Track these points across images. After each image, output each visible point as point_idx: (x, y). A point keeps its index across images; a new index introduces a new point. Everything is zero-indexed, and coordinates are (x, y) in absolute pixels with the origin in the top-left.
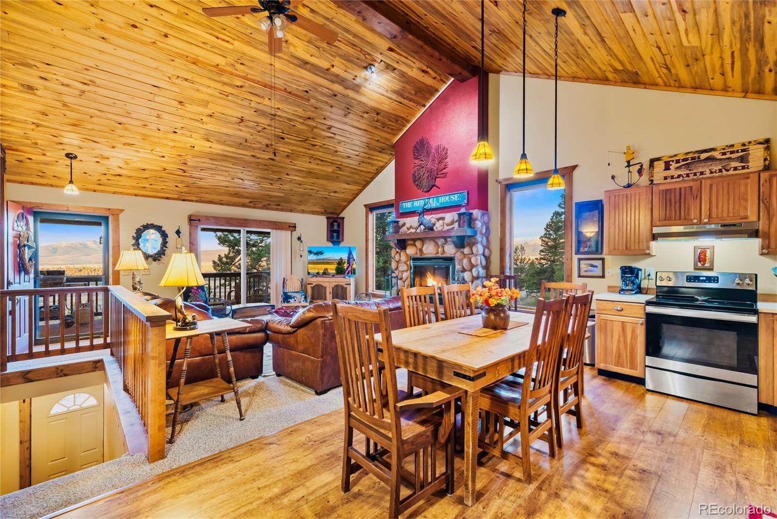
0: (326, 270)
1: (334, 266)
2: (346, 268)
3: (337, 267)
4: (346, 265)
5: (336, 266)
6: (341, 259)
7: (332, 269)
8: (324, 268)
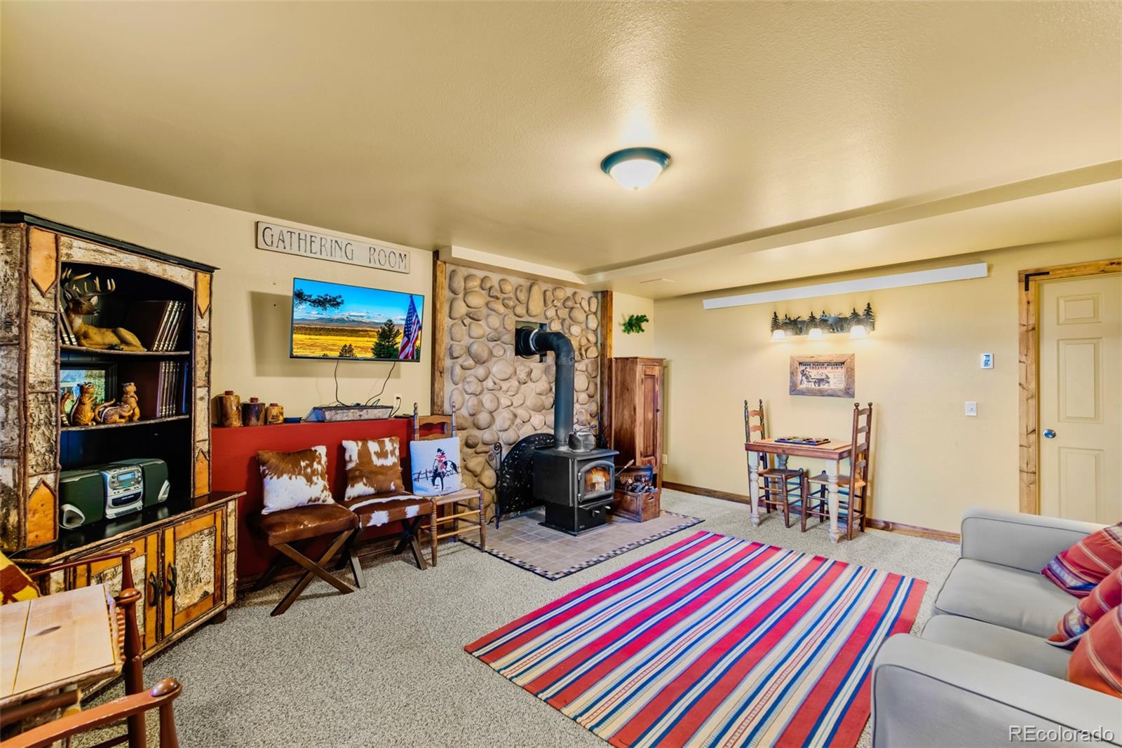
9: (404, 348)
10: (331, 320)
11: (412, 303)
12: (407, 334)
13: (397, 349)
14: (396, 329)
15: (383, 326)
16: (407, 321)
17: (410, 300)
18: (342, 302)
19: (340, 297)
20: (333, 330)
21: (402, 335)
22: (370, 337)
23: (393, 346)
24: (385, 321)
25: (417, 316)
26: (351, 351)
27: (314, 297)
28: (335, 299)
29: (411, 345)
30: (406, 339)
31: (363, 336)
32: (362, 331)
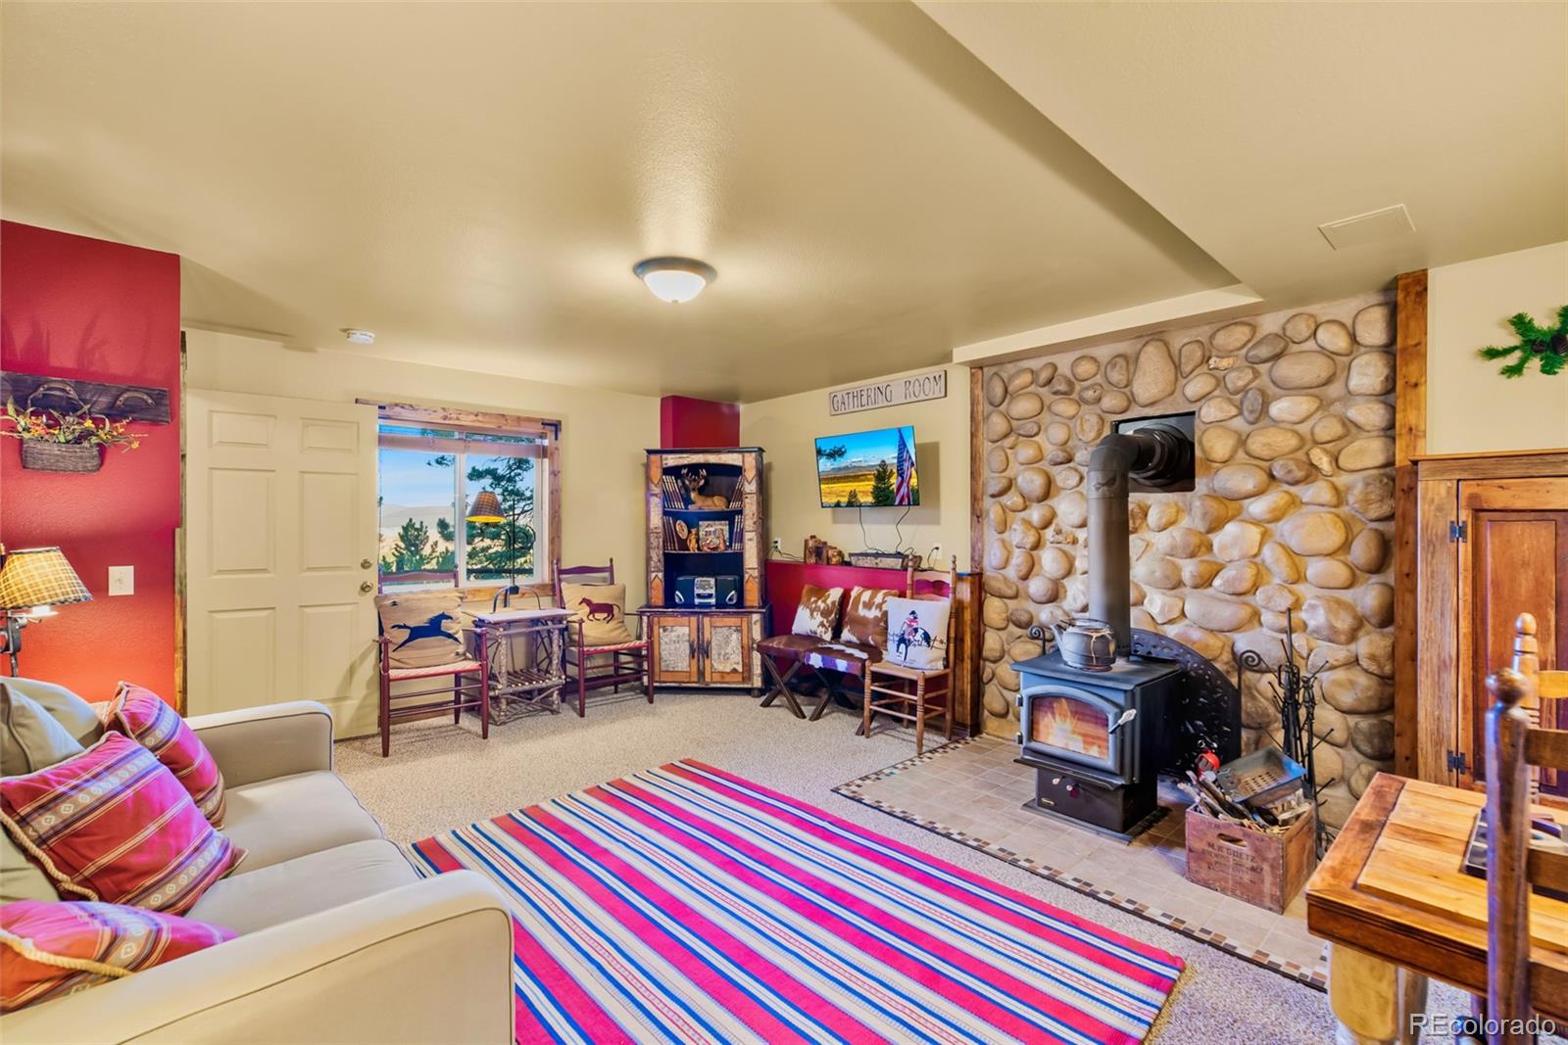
9: (899, 489)
10: (840, 469)
11: (901, 437)
12: (901, 473)
13: (892, 491)
14: (889, 469)
15: (878, 467)
16: (898, 458)
17: (898, 434)
18: (845, 452)
19: (844, 447)
20: (841, 478)
21: (896, 475)
22: (868, 480)
23: (888, 488)
24: (879, 462)
25: (908, 452)
26: (855, 496)
27: (828, 451)
28: (840, 449)
29: (905, 484)
30: (900, 479)
31: (864, 481)
32: (862, 475)
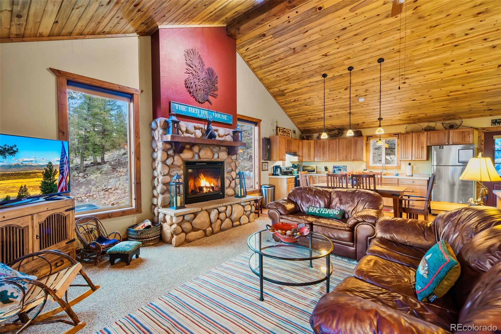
0: (23, 190)
1: (37, 181)
2: (57, 182)
3: (44, 183)
4: (57, 177)
5: (42, 179)
6: (50, 165)
7: (34, 187)
8: (19, 185)
